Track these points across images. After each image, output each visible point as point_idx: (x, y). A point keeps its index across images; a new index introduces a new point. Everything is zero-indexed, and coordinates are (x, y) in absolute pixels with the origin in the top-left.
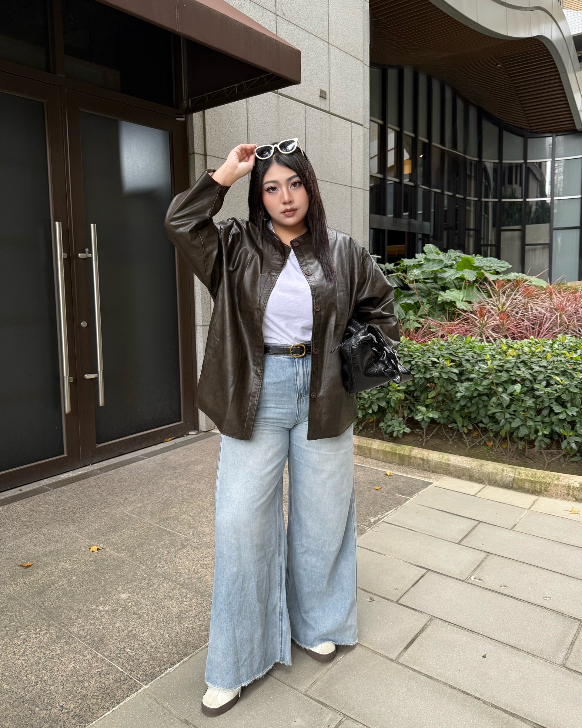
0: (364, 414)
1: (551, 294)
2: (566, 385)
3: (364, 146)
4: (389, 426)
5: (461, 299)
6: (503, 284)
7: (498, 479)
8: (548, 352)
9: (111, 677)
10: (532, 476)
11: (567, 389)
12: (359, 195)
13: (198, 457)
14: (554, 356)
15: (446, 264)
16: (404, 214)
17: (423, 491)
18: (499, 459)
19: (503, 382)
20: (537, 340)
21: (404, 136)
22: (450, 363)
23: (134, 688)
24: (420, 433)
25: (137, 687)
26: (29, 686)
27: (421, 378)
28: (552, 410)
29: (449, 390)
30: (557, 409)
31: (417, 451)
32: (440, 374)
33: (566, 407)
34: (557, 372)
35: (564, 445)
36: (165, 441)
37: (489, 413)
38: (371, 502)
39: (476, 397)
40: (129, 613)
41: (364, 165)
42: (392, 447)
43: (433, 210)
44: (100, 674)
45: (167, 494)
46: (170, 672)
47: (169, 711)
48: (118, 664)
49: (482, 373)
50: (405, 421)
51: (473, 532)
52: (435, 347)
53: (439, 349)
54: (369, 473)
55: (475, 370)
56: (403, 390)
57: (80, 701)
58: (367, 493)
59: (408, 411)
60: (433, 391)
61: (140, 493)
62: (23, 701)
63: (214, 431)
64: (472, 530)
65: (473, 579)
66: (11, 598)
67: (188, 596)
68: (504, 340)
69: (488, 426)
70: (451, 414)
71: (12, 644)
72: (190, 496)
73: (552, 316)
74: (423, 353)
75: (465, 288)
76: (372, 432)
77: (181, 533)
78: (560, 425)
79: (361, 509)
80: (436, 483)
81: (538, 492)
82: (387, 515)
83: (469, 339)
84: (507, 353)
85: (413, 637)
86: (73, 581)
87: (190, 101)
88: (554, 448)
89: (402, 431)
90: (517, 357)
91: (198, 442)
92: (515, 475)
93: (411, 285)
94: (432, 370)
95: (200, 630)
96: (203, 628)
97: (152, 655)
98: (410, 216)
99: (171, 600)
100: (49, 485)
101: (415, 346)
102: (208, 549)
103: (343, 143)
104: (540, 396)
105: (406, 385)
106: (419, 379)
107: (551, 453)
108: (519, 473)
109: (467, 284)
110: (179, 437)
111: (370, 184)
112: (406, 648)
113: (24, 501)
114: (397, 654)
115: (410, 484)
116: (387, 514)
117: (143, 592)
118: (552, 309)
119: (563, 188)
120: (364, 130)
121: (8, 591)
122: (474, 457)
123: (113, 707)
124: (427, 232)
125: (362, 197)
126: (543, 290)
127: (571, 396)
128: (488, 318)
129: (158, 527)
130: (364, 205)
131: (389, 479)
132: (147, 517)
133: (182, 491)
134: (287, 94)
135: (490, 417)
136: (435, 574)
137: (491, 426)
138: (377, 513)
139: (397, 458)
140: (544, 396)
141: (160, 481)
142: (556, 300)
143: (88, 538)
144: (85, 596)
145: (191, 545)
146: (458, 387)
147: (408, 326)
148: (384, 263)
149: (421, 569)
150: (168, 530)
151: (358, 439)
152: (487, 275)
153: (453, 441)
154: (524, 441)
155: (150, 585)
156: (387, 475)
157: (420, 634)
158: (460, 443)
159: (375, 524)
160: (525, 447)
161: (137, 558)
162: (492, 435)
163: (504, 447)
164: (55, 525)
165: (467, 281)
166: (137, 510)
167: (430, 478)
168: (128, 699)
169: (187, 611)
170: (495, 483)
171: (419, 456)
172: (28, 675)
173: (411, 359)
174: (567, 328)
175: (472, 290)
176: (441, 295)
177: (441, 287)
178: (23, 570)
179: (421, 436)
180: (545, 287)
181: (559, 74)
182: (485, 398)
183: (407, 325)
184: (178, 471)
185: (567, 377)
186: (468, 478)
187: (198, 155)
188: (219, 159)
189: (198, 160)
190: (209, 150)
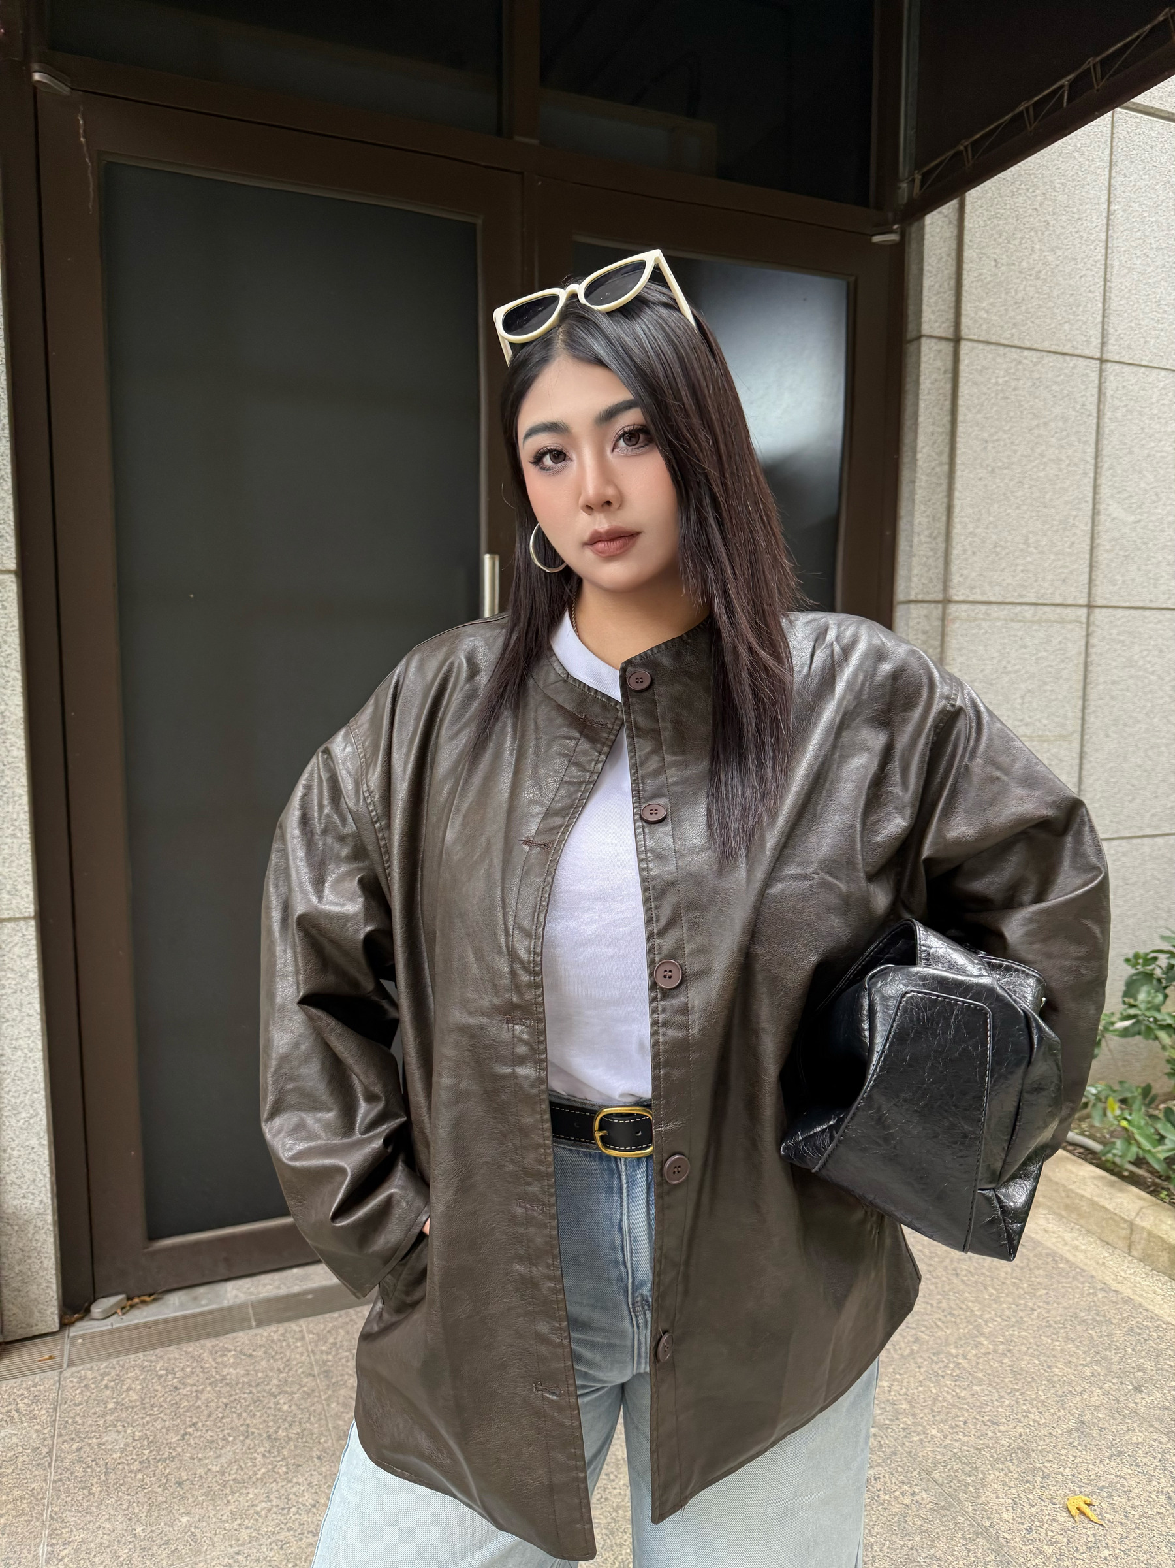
87: (920, 176)
187: (933, 342)
188: (1001, 348)
189: (932, 355)
190: (970, 323)
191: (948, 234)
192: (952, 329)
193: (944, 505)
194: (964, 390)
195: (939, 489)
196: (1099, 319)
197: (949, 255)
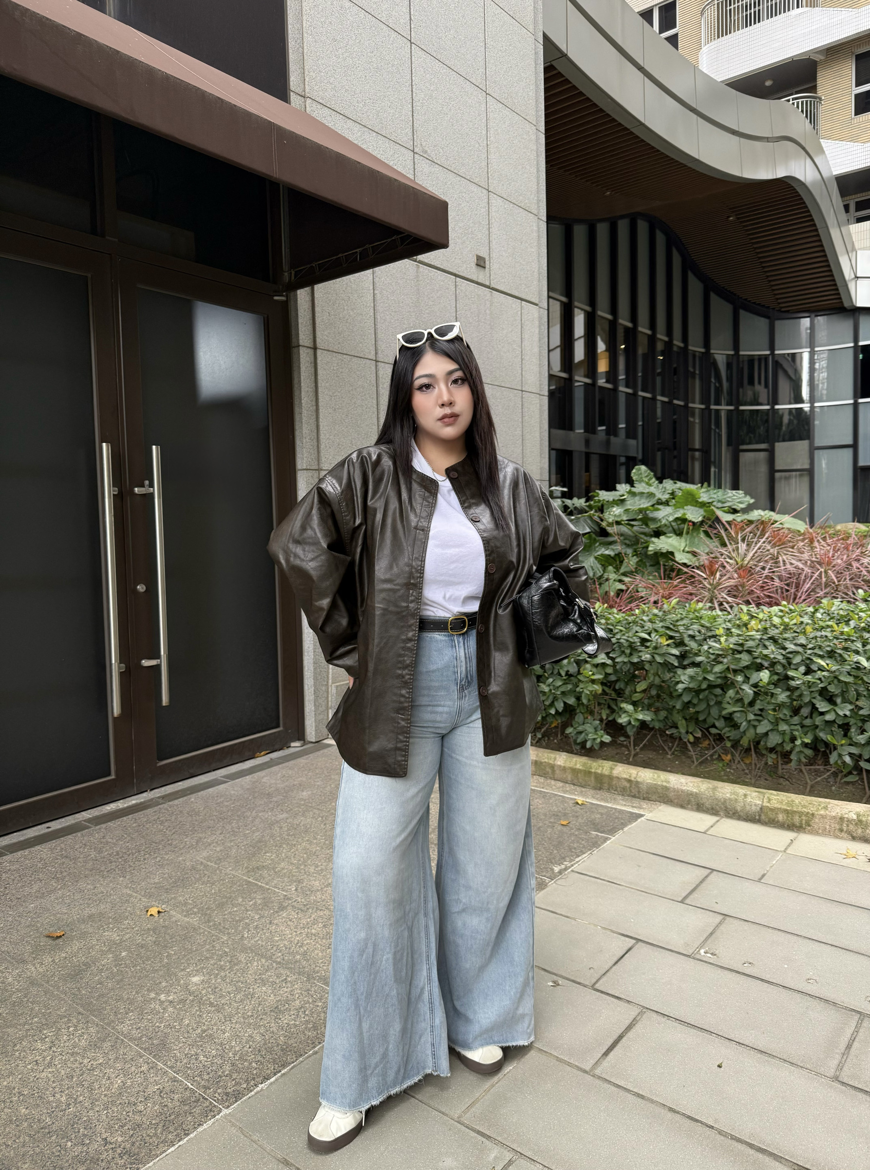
0: (544, 715)
1: (812, 541)
2: (835, 671)
3: (539, 334)
4: (581, 733)
5: (682, 549)
6: (743, 527)
7: (739, 808)
8: (807, 624)
9: (176, 1097)
10: (788, 804)
11: (836, 677)
12: (533, 402)
13: (304, 779)
14: (817, 629)
15: (659, 499)
16: (600, 428)
17: (630, 826)
18: (739, 780)
19: (744, 667)
20: (792, 608)
21: (597, 319)
22: (667, 640)
23: (209, 1112)
24: (625, 743)
25: (214, 1111)
26: (57, 1110)
27: (625, 663)
28: (814, 708)
29: (665, 679)
30: (822, 706)
31: (621, 769)
32: (653, 657)
33: (834, 703)
34: (821, 653)
35: (833, 758)
36: (256, 756)
37: (724, 713)
38: (555, 843)
39: (705, 690)
40: (203, 1004)
41: (540, 360)
42: (585, 763)
43: (640, 423)
44: (161, 1092)
45: (258, 833)
46: (262, 1090)
47: (260, 1146)
48: (187, 1077)
49: (713, 654)
50: (604, 726)
51: (703, 885)
52: (645, 618)
53: (650, 621)
54: (551, 801)
55: (702, 651)
56: (599, 679)
57: (132, 1132)
58: (549, 830)
59: (608, 711)
60: (643, 682)
61: (219, 832)
62: (49, 1133)
63: (326, 741)
64: (701, 882)
65: (703, 954)
66: (33, 983)
67: (289, 979)
68: (745, 608)
69: (723, 732)
70: (669, 716)
71: (33, 1050)
72: (291, 836)
73: (813, 573)
74: (628, 625)
75: (688, 533)
76: (555, 741)
77: (279, 889)
78: (827, 729)
79: (540, 853)
80: (648, 815)
81: (796, 827)
82: (578, 862)
83: (693, 606)
84: (749, 626)
85: (615, 1037)
86: (123, 958)
87: (293, 273)
88: (820, 762)
89: (599, 740)
90: (762, 631)
91: (305, 757)
92: (763, 802)
93: (609, 530)
94: (641, 651)
95: (306, 1028)
96: (310, 1026)
97: (237, 1066)
98: (608, 432)
99: (264, 985)
100: (89, 820)
101: (616, 615)
102: (318, 912)
103: (510, 330)
104: (798, 688)
105: (604, 673)
106: (621, 664)
107: (815, 771)
108: (769, 800)
109: (691, 528)
110: (276, 751)
111: (549, 386)
112: (606, 1054)
113: (53, 844)
114: (593, 1062)
115: (611, 817)
116: (577, 860)
117: (223, 974)
118: (812, 562)
119: (827, 389)
120: (539, 312)
121: (29, 974)
122: (705, 777)
123: (179, 1141)
124: (632, 454)
125: (538, 405)
126: (800, 536)
127: (842, 688)
128: (721, 576)
129: (246, 880)
130: (541, 416)
131: (581, 809)
132: (230, 866)
133: (281, 828)
134: (430, 263)
135: (725, 718)
136: (648, 946)
137: (727, 732)
138: (563, 859)
139: (593, 779)
140: (803, 688)
141: (248, 814)
142: (818, 550)
143: (144, 896)
144: (139, 980)
145: (293, 906)
146: (679, 676)
147: (607, 589)
148: (571, 498)
149: (627, 939)
150: (260, 884)
151: (536, 752)
152: (719, 513)
153: (673, 754)
154: (776, 752)
155: (234, 962)
156: (577, 803)
157: (626, 1033)
158: (683, 757)
159: (561, 874)
160: (778, 762)
161: (215, 924)
162: (729, 744)
163: (748, 762)
164: (97, 877)
165: (691, 524)
166: (215, 856)
167: (640, 808)
168: (200, 1129)
169: (287, 1001)
170: (734, 814)
171: (625, 776)
172: (56, 1095)
173: (611, 636)
174: (836, 590)
175: (697, 534)
176: (654, 543)
177: (654, 531)
178: (50, 942)
179: (626, 747)
180: (802, 532)
181: (817, 230)
182: (718, 691)
183: (606, 587)
184: (275, 799)
185: (836, 660)
186: (695, 807)
187: (305, 349)
188: (335, 354)
189: (305, 355)
190: (320, 341)
191: (308, 300)
192: (312, 343)
193: (315, 425)
194: (320, 372)
195: (312, 418)
196: (374, 342)
197: (308, 309)
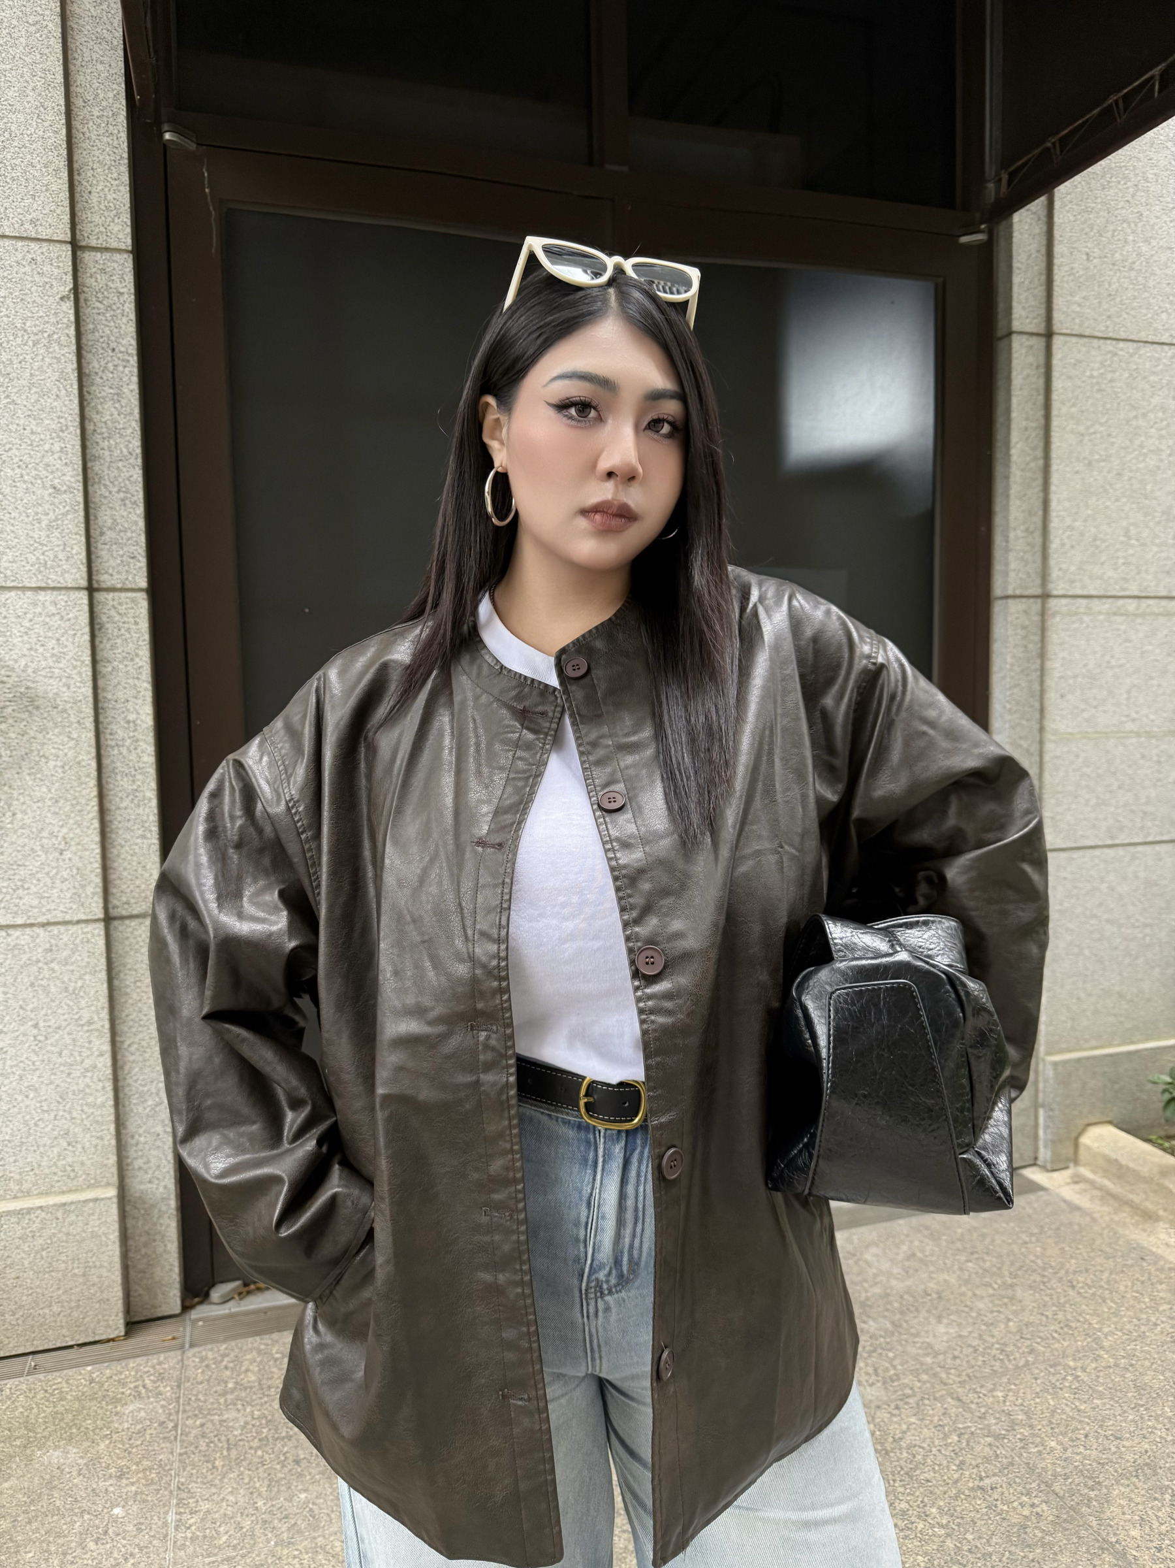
87: (1007, 175)
187: (1024, 338)
188: (1096, 341)
189: (1023, 351)
190: (1062, 317)
191: (1037, 231)
192: (1043, 325)
193: (1041, 500)
194: (1058, 384)
195: (1035, 484)
197: (1038, 251)
